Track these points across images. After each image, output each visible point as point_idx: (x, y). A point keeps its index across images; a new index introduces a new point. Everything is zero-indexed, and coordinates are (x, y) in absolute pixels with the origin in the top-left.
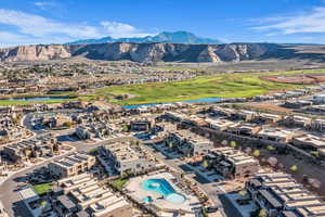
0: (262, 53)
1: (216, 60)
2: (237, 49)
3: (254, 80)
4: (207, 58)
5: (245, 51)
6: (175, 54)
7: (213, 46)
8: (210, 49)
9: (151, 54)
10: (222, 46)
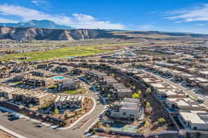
0: (96, 35)
1: (70, 39)
2: (83, 33)
3: (91, 49)
4: (65, 38)
5: (87, 34)
6: (43, 35)
7: (68, 30)
8: (66, 32)
9: (26, 35)
10: (73, 31)
